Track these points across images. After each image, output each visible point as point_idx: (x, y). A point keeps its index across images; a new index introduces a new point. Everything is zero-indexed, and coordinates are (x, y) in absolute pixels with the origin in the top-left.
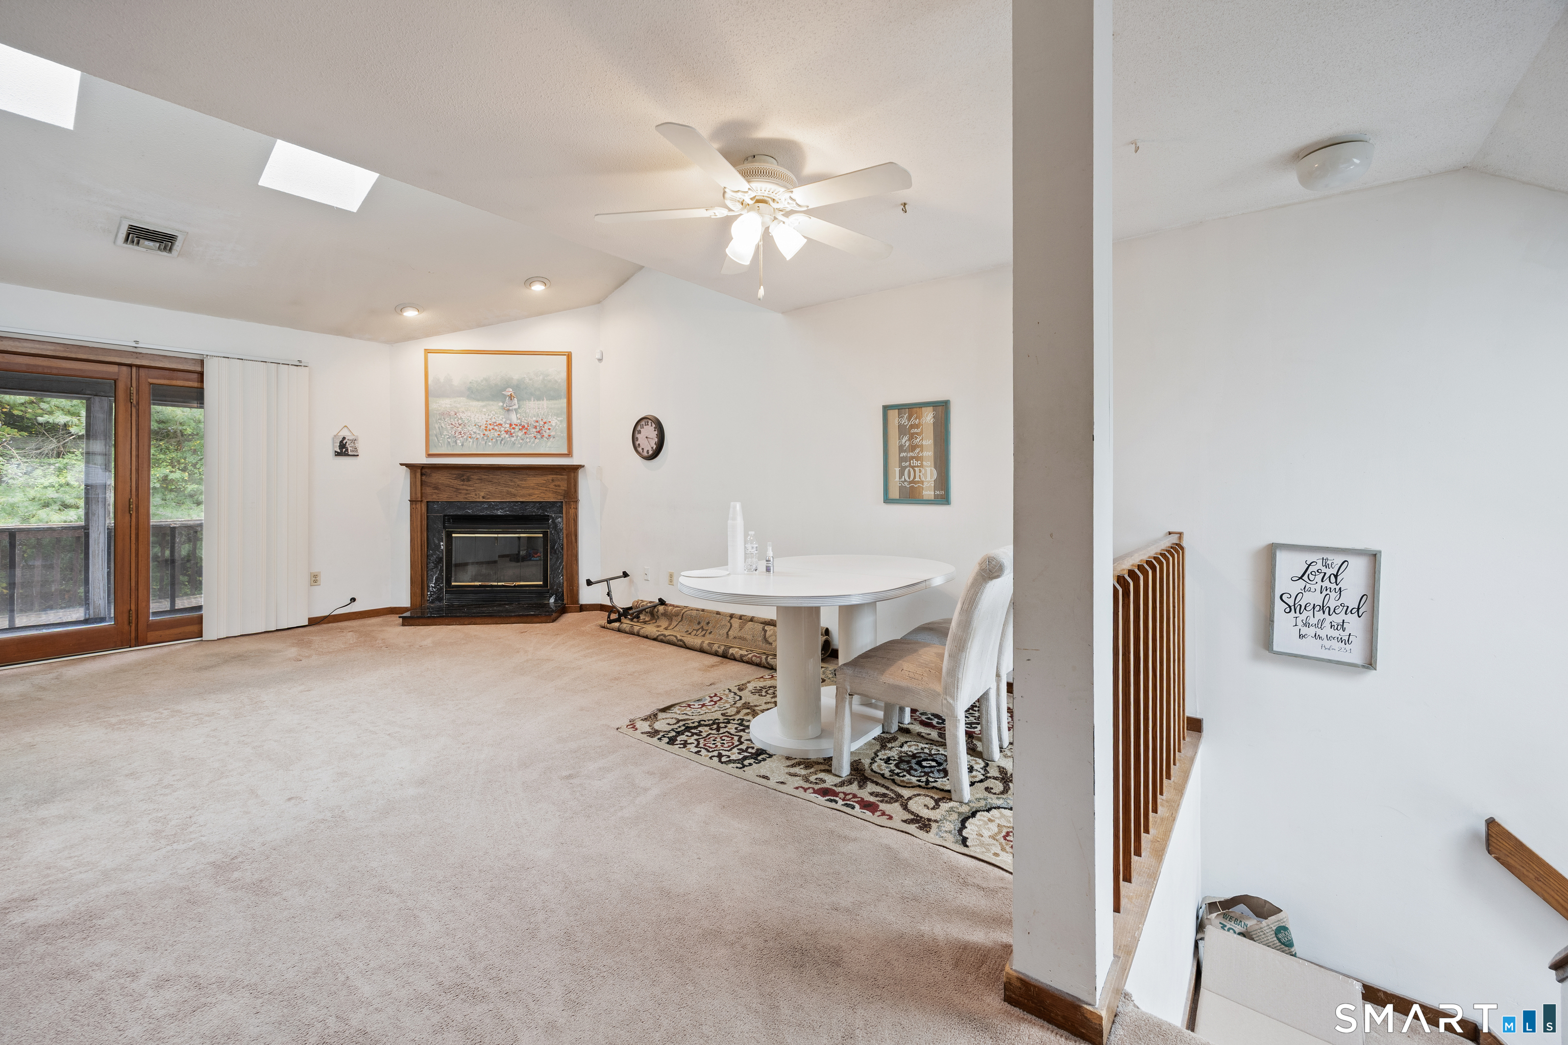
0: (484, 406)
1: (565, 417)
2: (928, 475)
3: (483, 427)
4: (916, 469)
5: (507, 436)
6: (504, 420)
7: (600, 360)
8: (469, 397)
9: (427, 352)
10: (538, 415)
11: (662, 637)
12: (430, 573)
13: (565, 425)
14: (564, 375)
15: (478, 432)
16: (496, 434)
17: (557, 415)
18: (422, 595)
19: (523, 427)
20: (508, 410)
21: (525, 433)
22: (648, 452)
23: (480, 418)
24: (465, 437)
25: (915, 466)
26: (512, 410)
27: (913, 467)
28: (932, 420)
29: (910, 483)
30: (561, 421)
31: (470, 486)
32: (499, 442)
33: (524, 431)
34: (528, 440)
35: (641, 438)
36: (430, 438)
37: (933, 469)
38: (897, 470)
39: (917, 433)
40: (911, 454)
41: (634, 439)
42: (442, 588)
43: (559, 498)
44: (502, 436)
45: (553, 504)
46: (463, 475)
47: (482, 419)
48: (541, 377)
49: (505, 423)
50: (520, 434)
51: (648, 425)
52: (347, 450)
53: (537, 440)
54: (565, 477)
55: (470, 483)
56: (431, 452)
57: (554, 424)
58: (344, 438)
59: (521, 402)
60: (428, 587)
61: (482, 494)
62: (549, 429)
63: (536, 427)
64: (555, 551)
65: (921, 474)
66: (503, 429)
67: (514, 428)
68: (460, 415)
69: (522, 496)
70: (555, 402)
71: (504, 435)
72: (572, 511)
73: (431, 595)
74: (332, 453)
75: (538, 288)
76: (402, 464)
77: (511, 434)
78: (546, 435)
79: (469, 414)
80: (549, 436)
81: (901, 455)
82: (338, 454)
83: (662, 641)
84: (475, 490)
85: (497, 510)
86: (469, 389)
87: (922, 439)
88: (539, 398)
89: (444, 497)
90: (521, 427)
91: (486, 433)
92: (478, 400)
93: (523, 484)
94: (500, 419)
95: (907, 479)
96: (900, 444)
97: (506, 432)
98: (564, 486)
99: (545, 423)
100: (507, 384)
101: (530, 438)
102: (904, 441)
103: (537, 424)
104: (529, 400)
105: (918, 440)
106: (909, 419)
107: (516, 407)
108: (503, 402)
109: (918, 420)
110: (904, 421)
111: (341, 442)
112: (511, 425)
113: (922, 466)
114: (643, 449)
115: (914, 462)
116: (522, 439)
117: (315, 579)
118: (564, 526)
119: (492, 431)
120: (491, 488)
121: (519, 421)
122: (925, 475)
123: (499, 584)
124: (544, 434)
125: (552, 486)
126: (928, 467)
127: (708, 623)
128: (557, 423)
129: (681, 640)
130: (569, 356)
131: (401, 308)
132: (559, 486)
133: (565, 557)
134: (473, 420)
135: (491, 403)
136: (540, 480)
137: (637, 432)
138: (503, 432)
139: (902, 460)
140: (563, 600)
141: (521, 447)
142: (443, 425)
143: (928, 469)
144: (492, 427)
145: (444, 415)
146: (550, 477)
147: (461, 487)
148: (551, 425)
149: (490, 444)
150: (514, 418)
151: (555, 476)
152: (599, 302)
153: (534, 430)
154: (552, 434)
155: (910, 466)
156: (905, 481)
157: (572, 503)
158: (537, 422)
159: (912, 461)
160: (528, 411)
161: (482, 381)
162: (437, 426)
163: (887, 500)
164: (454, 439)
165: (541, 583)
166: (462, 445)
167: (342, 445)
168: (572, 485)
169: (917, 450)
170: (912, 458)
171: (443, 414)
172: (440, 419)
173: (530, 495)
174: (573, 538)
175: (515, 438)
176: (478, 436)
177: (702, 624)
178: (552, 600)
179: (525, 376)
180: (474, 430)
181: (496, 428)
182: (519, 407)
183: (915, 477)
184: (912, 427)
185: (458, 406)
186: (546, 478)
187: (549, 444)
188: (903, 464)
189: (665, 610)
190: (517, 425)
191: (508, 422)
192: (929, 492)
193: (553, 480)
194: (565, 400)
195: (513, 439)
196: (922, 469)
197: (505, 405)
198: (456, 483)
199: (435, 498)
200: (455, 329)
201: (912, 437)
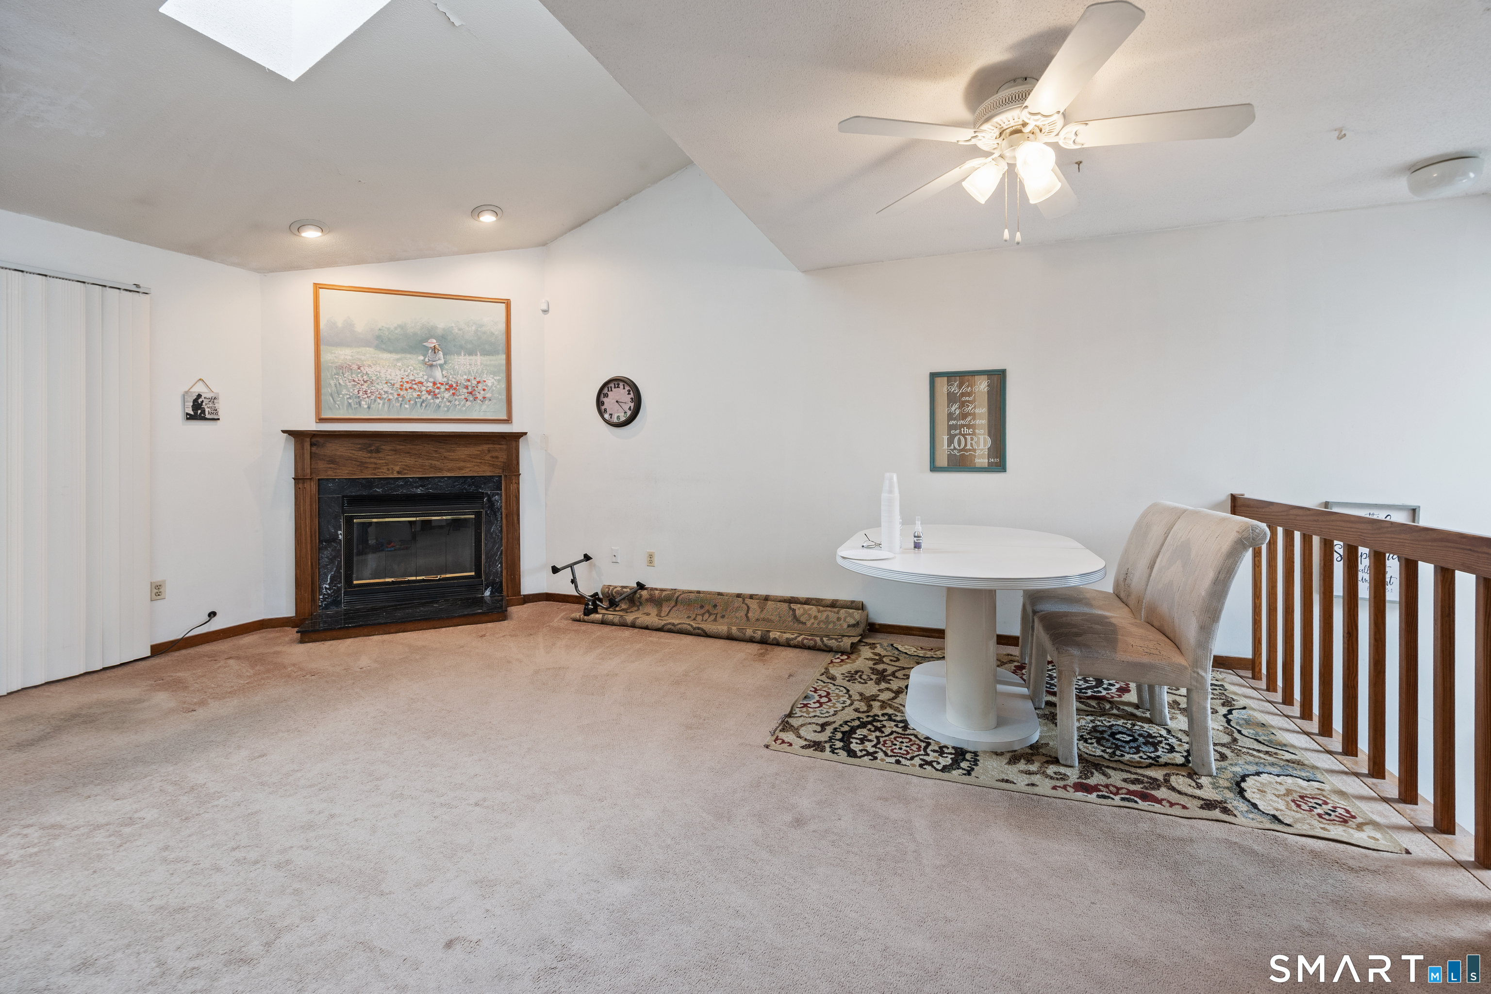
0: (398, 360)
1: (502, 376)
2: (981, 443)
3: (398, 386)
4: (967, 437)
5: (430, 397)
6: (426, 377)
7: (545, 312)
8: (377, 348)
9: (317, 287)
10: (470, 373)
11: (669, 626)
12: (323, 571)
13: (503, 385)
14: (502, 326)
15: (390, 391)
16: (415, 394)
17: (494, 374)
18: (313, 600)
19: (451, 386)
20: (431, 366)
21: (454, 394)
22: (618, 417)
23: (393, 374)
24: (373, 397)
25: (967, 434)
26: (436, 366)
27: (964, 435)
28: (986, 389)
29: (960, 451)
30: (499, 381)
31: (380, 459)
32: (419, 405)
33: (452, 391)
34: (457, 403)
35: (608, 402)
36: (323, 398)
37: (987, 437)
38: (946, 438)
39: (968, 401)
40: (962, 422)
41: (599, 403)
42: (339, 589)
43: (498, 472)
44: (424, 398)
45: (487, 479)
46: (370, 445)
47: (396, 375)
48: (474, 328)
49: (427, 381)
50: (447, 395)
51: (618, 387)
52: (203, 412)
53: (468, 403)
54: (504, 447)
55: (380, 455)
56: (323, 416)
57: (490, 384)
58: (199, 396)
59: (448, 357)
60: (321, 588)
61: (397, 468)
62: (484, 390)
63: (467, 387)
64: (492, 534)
65: (973, 442)
66: (424, 388)
67: (438, 388)
68: (365, 370)
69: (449, 470)
70: (491, 357)
71: (425, 396)
72: (513, 487)
73: (324, 599)
74: (180, 416)
75: (488, 218)
76: (284, 432)
77: (435, 395)
78: (480, 397)
79: (378, 369)
80: (484, 398)
81: (951, 423)
82: (190, 417)
83: (670, 631)
84: (387, 464)
85: (417, 487)
86: (378, 337)
87: (975, 407)
88: (471, 353)
89: (343, 473)
90: (447, 387)
91: (402, 393)
92: (390, 352)
93: (452, 455)
94: (421, 375)
95: (957, 447)
96: (949, 412)
97: (429, 392)
98: (503, 457)
99: (479, 382)
100: (430, 333)
101: (460, 400)
102: (953, 409)
103: (469, 384)
104: (459, 354)
105: (970, 408)
106: (960, 387)
107: (442, 362)
108: (425, 356)
109: (970, 388)
110: (954, 389)
111: (195, 401)
112: (434, 384)
113: (974, 434)
114: (611, 415)
115: (965, 430)
116: (450, 402)
117: (157, 591)
118: (503, 504)
119: (410, 391)
120: (409, 461)
121: (445, 379)
122: (978, 443)
123: (418, 578)
124: (478, 395)
125: (488, 457)
126: (981, 434)
127: (715, 606)
128: (494, 382)
129: (699, 628)
130: (507, 303)
131: (298, 226)
132: (497, 457)
133: (504, 541)
134: (383, 375)
135: (408, 356)
136: (474, 450)
137: (602, 396)
138: (424, 393)
139: (951, 428)
140: (501, 591)
141: (448, 410)
142: (341, 382)
143: (982, 438)
144: (410, 385)
145: (342, 369)
146: (485, 447)
147: (368, 460)
148: (487, 386)
149: (407, 406)
150: (438, 375)
151: (491, 446)
152: (544, 244)
153: (465, 391)
154: (488, 395)
155: (960, 434)
156: (955, 448)
157: (514, 477)
158: (469, 380)
159: (962, 429)
160: (457, 367)
161: (396, 328)
162: (332, 383)
163: (934, 468)
164: (357, 400)
165: (473, 574)
166: (369, 407)
167: (197, 405)
168: (514, 456)
169: (969, 419)
170: (963, 426)
171: (341, 367)
172: (338, 374)
173: (460, 469)
174: (515, 519)
175: (440, 400)
176: (391, 397)
177: (706, 608)
178: (487, 593)
179: (453, 325)
180: (386, 389)
181: (415, 386)
182: (445, 363)
183: (966, 445)
184: (963, 395)
185: (363, 358)
186: (480, 448)
187: (484, 407)
188: (953, 432)
189: (651, 595)
190: (442, 384)
191: (431, 380)
192: (982, 460)
193: (489, 451)
194: (504, 357)
195: (437, 401)
196: (974, 437)
197: (427, 360)
198: (362, 455)
199: (330, 474)
200: (358, 260)
201: (963, 404)
